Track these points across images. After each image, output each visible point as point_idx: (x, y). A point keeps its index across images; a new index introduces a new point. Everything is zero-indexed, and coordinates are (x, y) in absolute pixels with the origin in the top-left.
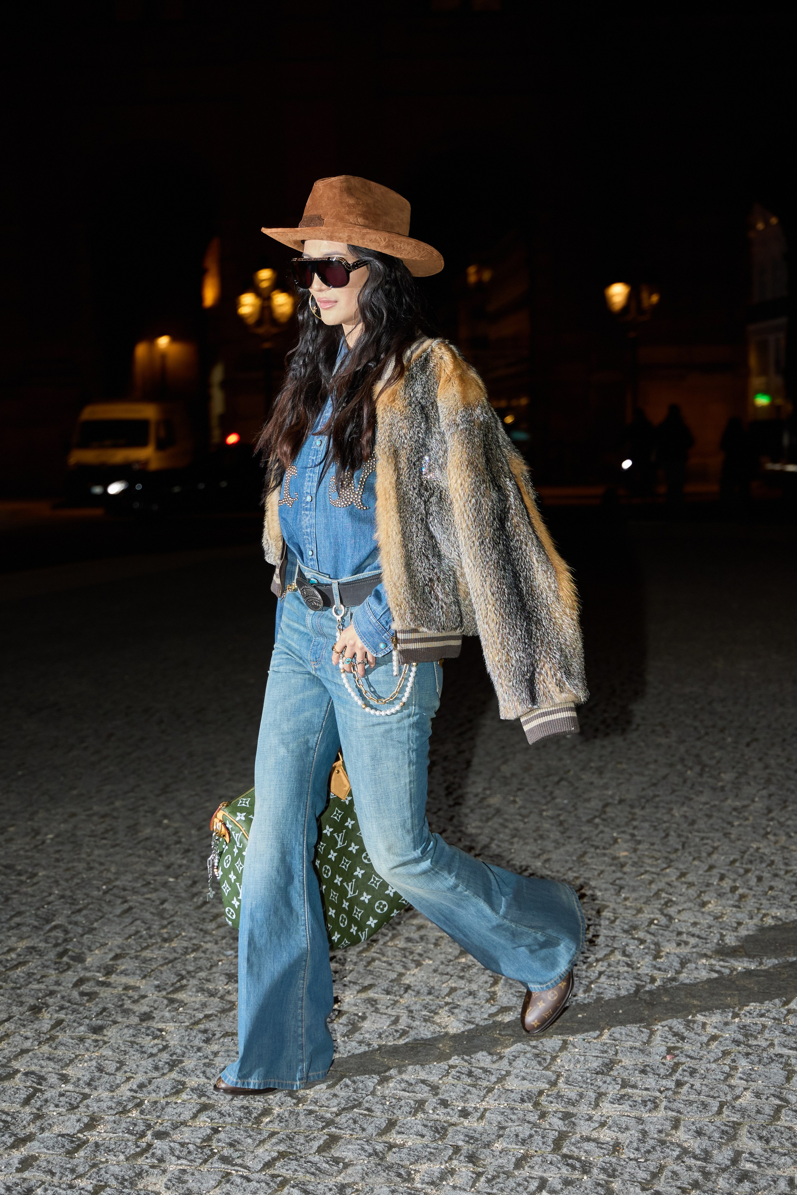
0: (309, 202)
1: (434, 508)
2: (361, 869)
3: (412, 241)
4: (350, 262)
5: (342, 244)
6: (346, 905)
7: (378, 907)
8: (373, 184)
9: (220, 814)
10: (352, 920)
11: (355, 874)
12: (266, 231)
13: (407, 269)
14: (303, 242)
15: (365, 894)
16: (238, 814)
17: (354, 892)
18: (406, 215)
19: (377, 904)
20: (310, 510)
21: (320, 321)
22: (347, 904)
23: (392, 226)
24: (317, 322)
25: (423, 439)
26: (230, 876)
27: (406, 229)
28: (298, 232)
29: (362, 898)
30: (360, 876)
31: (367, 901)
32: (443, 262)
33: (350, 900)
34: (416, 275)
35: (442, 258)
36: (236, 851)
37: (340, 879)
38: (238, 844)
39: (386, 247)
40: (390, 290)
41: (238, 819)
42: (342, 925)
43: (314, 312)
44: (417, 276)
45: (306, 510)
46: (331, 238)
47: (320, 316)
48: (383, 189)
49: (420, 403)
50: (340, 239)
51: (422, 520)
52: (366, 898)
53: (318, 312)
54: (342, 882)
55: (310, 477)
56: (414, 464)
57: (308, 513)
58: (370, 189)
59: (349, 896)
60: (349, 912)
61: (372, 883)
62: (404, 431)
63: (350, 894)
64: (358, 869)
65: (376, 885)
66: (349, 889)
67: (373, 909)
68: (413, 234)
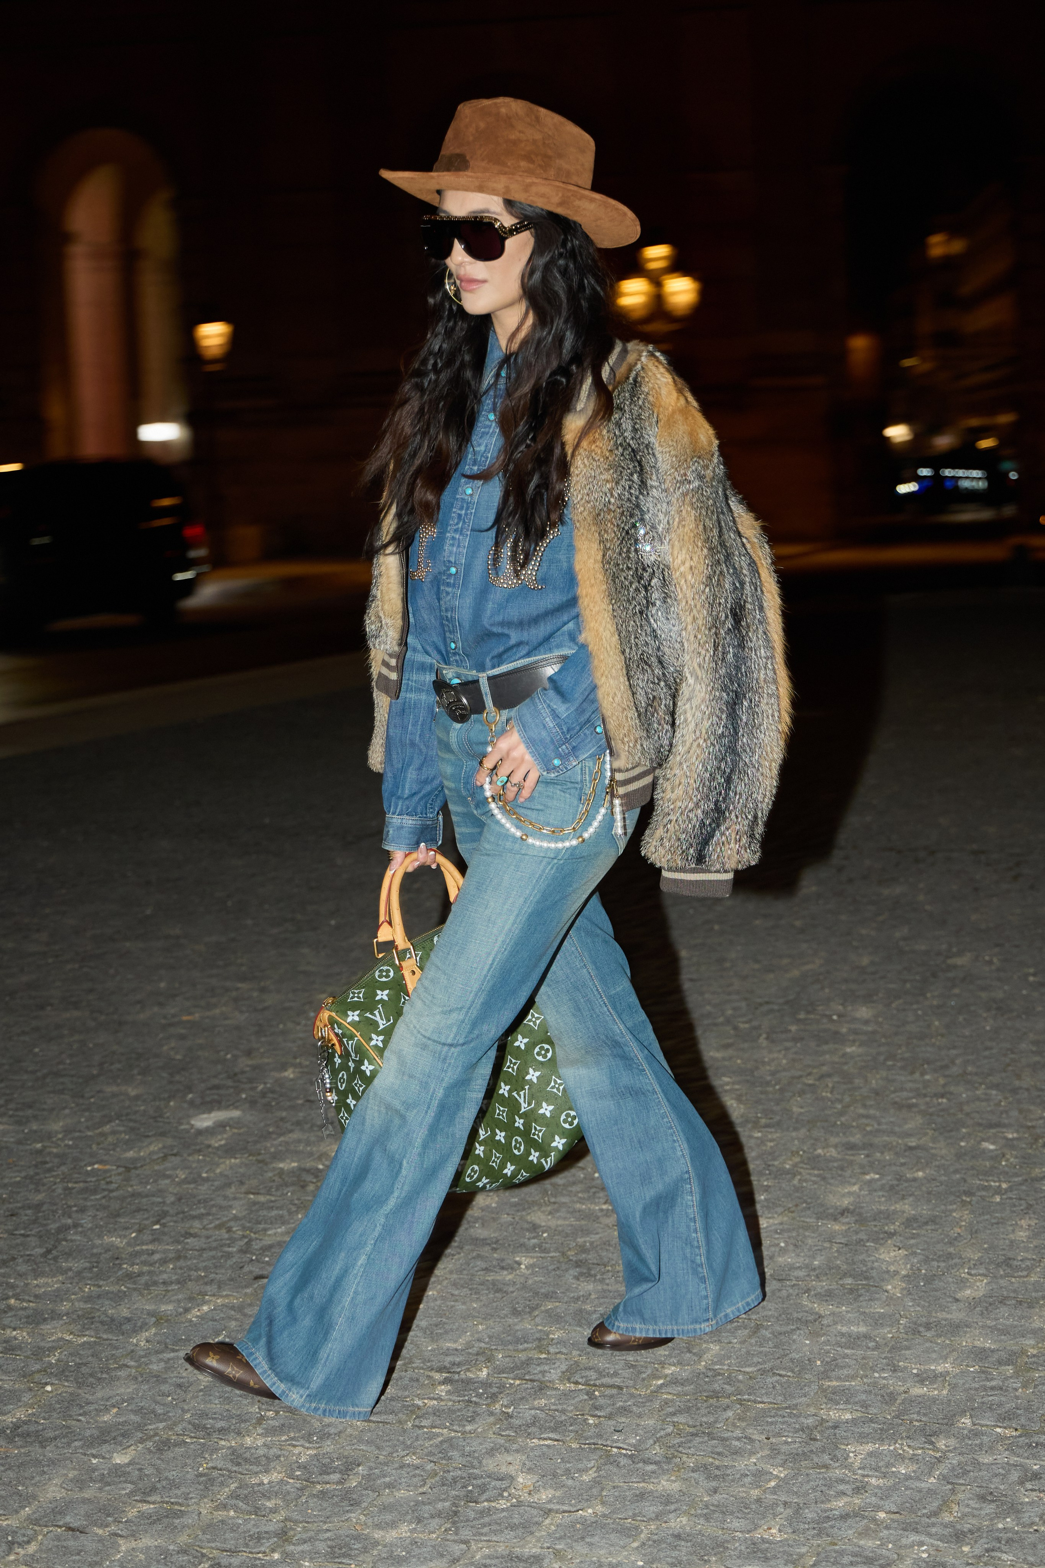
0: (450, 134)
1: (655, 595)
2: (535, 1070)
3: (597, 196)
4: (507, 224)
5: (495, 198)
6: (519, 1123)
7: (565, 1121)
8: (543, 111)
9: (325, 1015)
10: (531, 1143)
11: (528, 1077)
12: (387, 175)
13: (588, 237)
14: (439, 192)
15: (544, 1104)
16: (350, 1013)
17: (529, 1104)
18: (588, 159)
19: (563, 1117)
20: (454, 586)
21: (461, 309)
22: (522, 1121)
23: (568, 174)
24: (455, 308)
25: (637, 498)
26: (348, 1101)
27: (587, 178)
28: (432, 178)
29: (541, 1111)
30: (535, 1080)
31: (548, 1114)
32: (639, 228)
33: (525, 1116)
34: (599, 246)
35: (638, 223)
36: (351, 1064)
37: (508, 1088)
38: (353, 1055)
39: (561, 204)
40: (567, 266)
41: (349, 1019)
42: (516, 1152)
43: (451, 294)
44: (603, 247)
45: (448, 585)
46: (481, 189)
47: (460, 300)
48: (557, 118)
49: (629, 445)
50: (494, 192)
51: (641, 613)
52: (546, 1110)
53: (457, 294)
54: (510, 1091)
55: (453, 538)
56: (627, 533)
57: (450, 590)
58: (537, 119)
59: (523, 1110)
60: (526, 1133)
61: (553, 1087)
62: (609, 486)
63: (524, 1107)
64: (531, 1071)
65: (558, 1089)
66: (521, 1101)
67: (558, 1125)
68: (596, 187)
